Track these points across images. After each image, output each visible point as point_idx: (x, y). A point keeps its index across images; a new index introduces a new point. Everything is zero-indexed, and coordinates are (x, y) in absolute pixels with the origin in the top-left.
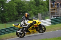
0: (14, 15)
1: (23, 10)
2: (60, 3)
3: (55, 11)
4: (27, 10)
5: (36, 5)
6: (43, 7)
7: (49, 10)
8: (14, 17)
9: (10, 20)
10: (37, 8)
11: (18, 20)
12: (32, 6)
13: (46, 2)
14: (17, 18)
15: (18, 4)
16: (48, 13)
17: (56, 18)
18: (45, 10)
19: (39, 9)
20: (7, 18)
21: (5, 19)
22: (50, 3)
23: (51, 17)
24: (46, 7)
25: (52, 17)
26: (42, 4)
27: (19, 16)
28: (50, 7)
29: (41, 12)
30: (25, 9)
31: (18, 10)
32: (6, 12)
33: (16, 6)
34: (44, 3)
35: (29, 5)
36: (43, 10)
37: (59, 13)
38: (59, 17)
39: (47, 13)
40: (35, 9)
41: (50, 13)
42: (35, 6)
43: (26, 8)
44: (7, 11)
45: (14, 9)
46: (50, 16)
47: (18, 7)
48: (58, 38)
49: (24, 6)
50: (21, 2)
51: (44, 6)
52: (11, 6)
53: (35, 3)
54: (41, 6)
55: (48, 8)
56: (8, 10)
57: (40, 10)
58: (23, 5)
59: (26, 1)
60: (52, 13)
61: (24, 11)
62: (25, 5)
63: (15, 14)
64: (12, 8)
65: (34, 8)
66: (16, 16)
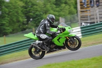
0: (19, 21)
1: (34, 13)
4: (41, 13)
5: (56, 4)
6: (67, 7)
7: (77, 13)
8: (19, 26)
9: (13, 30)
10: (58, 9)
11: (27, 30)
12: (48, 6)
14: (25, 27)
15: (26, 2)
16: (76, 18)
17: (89, 24)
18: (71, 13)
19: (61, 10)
20: (8, 27)
21: (5, 29)
22: (78, 1)
23: (81, 23)
24: (72, 8)
25: (83, 24)
26: (66, 3)
27: (27, 24)
28: (79, 7)
29: (64, 16)
30: (37, 11)
31: (26, 14)
32: (5, 17)
33: (23, 7)
35: (45, 5)
36: (67, 12)
38: (94, 23)
39: (74, 18)
40: (54, 11)
41: (79, 17)
42: (55, 6)
43: (39, 9)
44: (7, 16)
45: (20, 11)
46: (80, 22)
47: (26, 8)
48: (93, 59)
49: (35, 7)
51: (70, 6)
52: (14, 6)
53: (54, 0)
54: (63, 5)
55: (76, 8)
56: (8, 14)
57: (62, 13)
58: (33, 5)
60: (82, 17)
61: (37, 15)
62: (37, 5)
63: (21, 19)
64: (16, 10)
65: (52, 9)
66: (23, 24)
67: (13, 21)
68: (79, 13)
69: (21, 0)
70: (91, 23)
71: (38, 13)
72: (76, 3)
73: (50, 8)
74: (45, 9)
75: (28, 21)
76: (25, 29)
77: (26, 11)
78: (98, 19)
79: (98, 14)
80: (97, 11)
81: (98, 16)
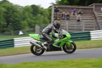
1: (14, 19)
2: (66, 14)
4: (20, 19)
5: (33, 13)
6: (42, 17)
7: (50, 22)
10: (34, 18)
11: (6, 32)
12: (27, 14)
13: (47, 10)
15: (8, 9)
18: (45, 22)
19: (37, 19)
22: (53, 13)
24: (46, 18)
26: (42, 13)
27: (7, 27)
28: (53, 18)
29: (39, 24)
30: (17, 17)
31: (7, 18)
33: (5, 12)
34: (45, 12)
35: (24, 13)
36: (42, 21)
37: (65, 27)
40: (31, 19)
42: (32, 15)
43: (18, 16)
45: (1, 16)
47: (7, 14)
49: (15, 13)
50: (12, 6)
51: (45, 16)
53: (32, 10)
54: (39, 15)
55: (50, 19)
57: (37, 21)
58: (14, 11)
59: (20, 6)
61: (16, 20)
62: (17, 12)
63: (2, 23)
65: (30, 17)
66: (4, 27)
69: (4, 7)
71: (17, 19)
72: (51, 15)
73: (28, 16)
74: (23, 16)
75: (8, 25)
79: (67, 26)
80: (67, 24)
81: (67, 28)
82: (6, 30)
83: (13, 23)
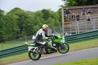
0: (13, 31)
1: (26, 25)
2: (76, 15)
3: (70, 26)
4: (32, 24)
6: (53, 20)
7: (61, 25)
8: (14, 34)
9: (9, 38)
10: (46, 21)
11: (20, 38)
12: (38, 19)
13: (57, 13)
14: (19, 36)
15: (20, 16)
16: (61, 29)
17: (71, 34)
18: (56, 25)
19: (48, 22)
20: (5, 35)
21: (2, 37)
22: (63, 15)
23: (65, 34)
24: (57, 21)
25: (66, 34)
26: (52, 17)
27: (21, 33)
28: (63, 20)
29: (51, 28)
30: (29, 22)
31: (20, 25)
33: (17, 19)
34: (55, 15)
35: (35, 18)
36: (53, 24)
37: (76, 28)
38: (75, 33)
39: (59, 29)
40: (43, 23)
41: (63, 28)
42: (43, 19)
43: (30, 21)
44: (4, 26)
45: (15, 23)
46: (64, 32)
47: (20, 20)
49: (27, 19)
50: (24, 13)
51: (55, 19)
52: (10, 18)
53: (43, 14)
54: (50, 18)
55: (60, 21)
58: (26, 18)
59: (31, 12)
60: (65, 28)
61: (28, 26)
62: (29, 18)
63: (16, 29)
64: (12, 22)
65: (41, 22)
66: (18, 33)
67: (9, 31)
68: (63, 25)
69: (16, 14)
70: (72, 33)
71: (29, 24)
72: (61, 17)
73: (39, 21)
74: (35, 21)
75: (21, 31)
76: (18, 37)
77: (20, 23)
78: (78, 30)
79: (78, 26)
80: (78, 24)
81: (78, 28)
82: (20, 36)
83: (26, 28)
